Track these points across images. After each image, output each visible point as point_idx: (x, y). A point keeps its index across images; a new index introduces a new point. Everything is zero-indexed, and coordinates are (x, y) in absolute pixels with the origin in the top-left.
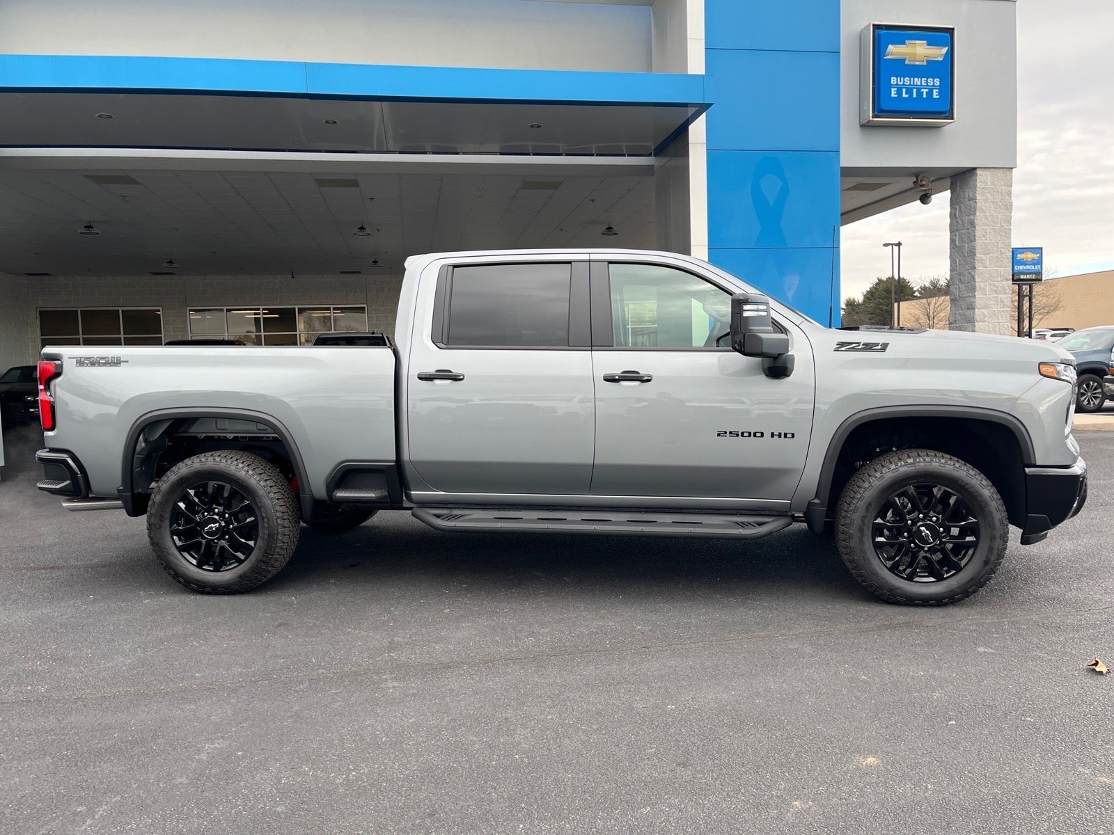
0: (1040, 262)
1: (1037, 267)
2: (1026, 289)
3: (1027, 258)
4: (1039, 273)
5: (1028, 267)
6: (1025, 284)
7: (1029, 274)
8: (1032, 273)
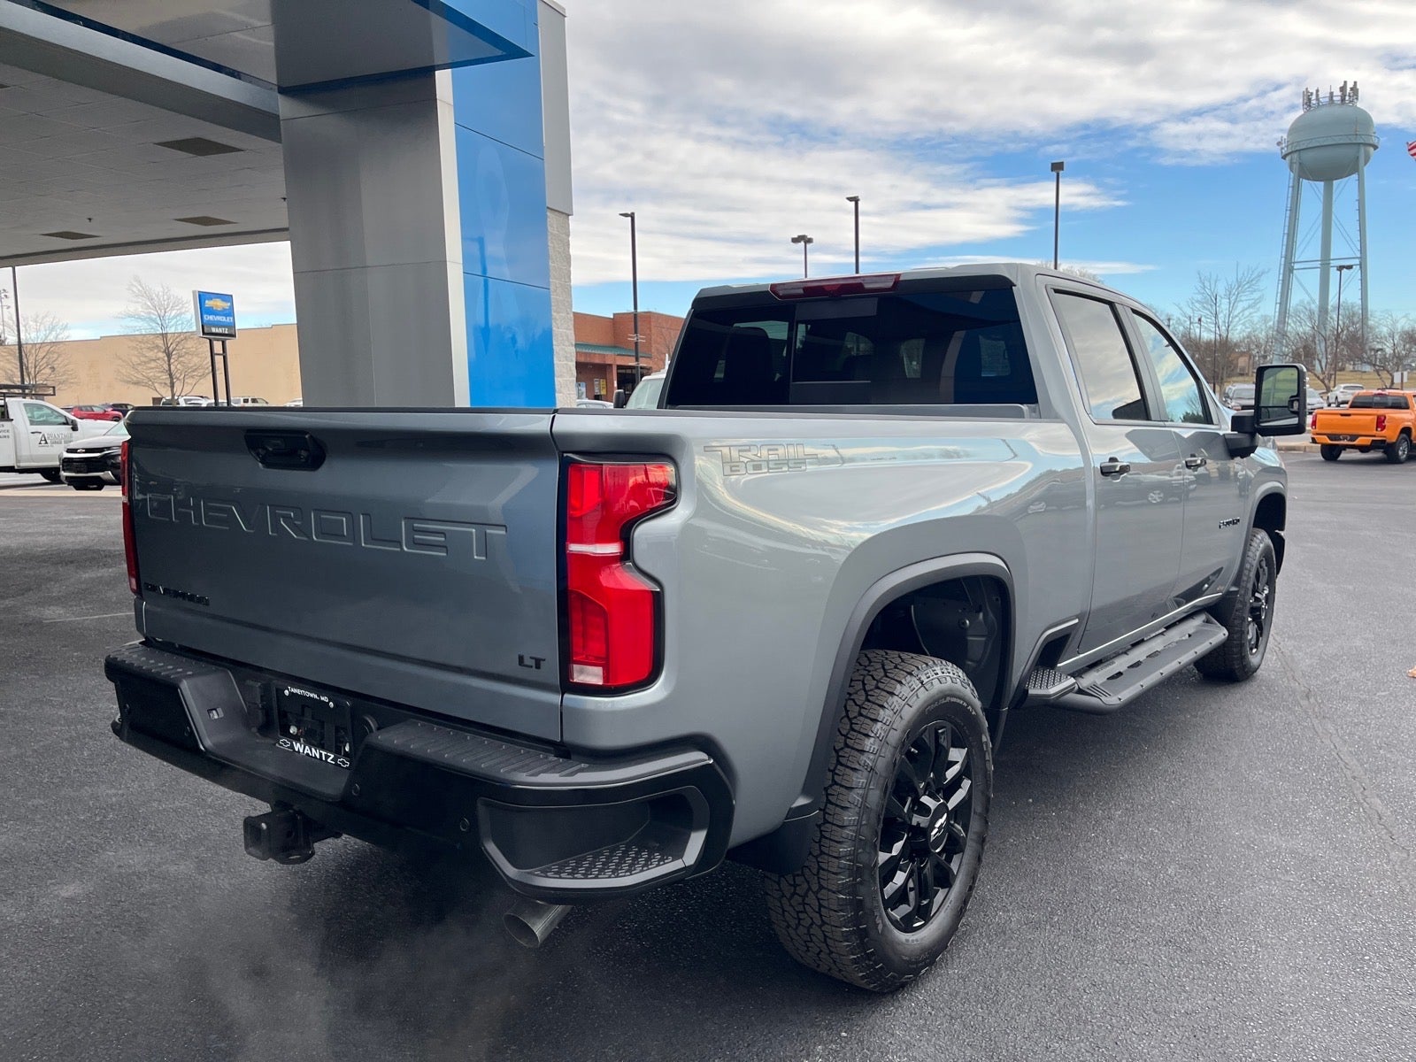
0: (230, 312)
1: (229, 319)
2: (218, 346)
3: (217, 306)
4: (232, 326)
5: (219, 318)
6: (218, 340)
7: (222, 326)
8: (224, 327)
